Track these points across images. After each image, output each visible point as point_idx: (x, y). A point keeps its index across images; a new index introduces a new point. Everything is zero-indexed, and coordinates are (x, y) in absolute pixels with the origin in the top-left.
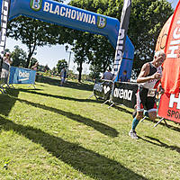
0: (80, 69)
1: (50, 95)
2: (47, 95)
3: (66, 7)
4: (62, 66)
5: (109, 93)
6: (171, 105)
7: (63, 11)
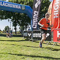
0: (15, 29)
1: (5, 41)
2: (4, 41)
3: (7, 3)
4: (7, 29)
5: (31, 36)
6: (58, 36)
7: (7, 4)
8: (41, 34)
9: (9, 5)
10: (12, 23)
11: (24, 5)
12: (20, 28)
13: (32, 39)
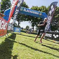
7: (29, 11)
8: (51, 35)
9: (31, 12)
10: (31, 24)
11: (41, 12)
12: (36, 29)
13: (44, 37)
